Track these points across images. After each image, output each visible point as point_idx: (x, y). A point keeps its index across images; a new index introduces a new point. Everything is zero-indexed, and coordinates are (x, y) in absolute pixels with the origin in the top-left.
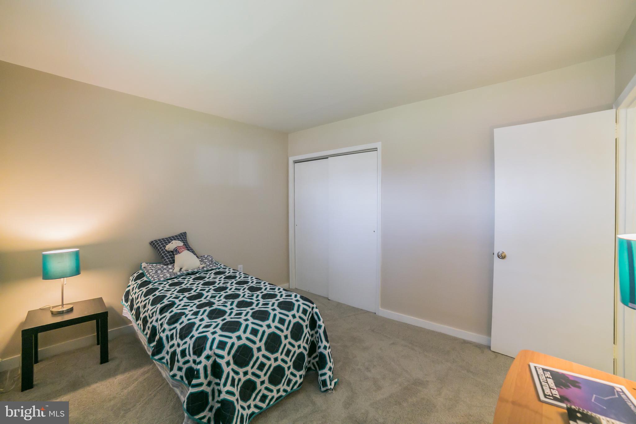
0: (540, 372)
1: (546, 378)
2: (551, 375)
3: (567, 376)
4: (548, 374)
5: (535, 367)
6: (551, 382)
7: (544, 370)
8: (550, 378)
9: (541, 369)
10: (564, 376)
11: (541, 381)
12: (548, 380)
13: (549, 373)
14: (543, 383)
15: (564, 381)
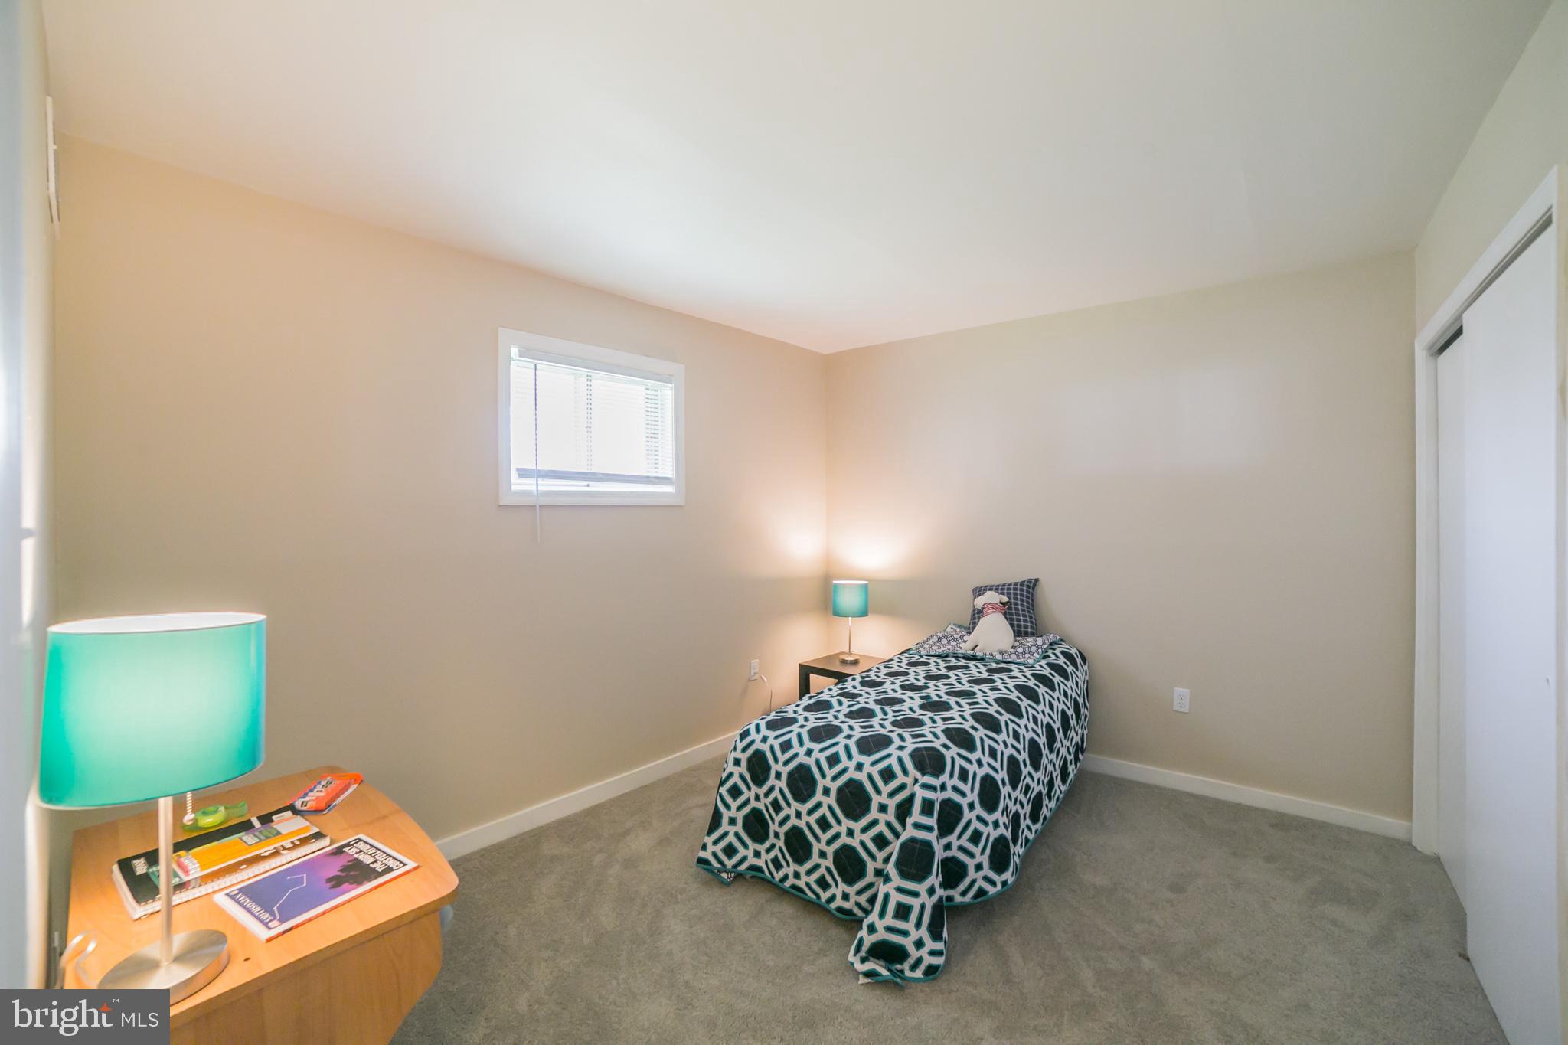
0: (391, 863)
1: (377, 860)
2: (374, 870)
3: (353, 886)
4: (379, 867)
5: (405, 865)
6: (367, 860)
7: (389, 870)
8: (373, 863)
9: (394, 868)
10: (359, 882)
11: (379, 852)
12: (372, 860)
13: (380, 870)
14: (374, 851)
15: (352, 873)
